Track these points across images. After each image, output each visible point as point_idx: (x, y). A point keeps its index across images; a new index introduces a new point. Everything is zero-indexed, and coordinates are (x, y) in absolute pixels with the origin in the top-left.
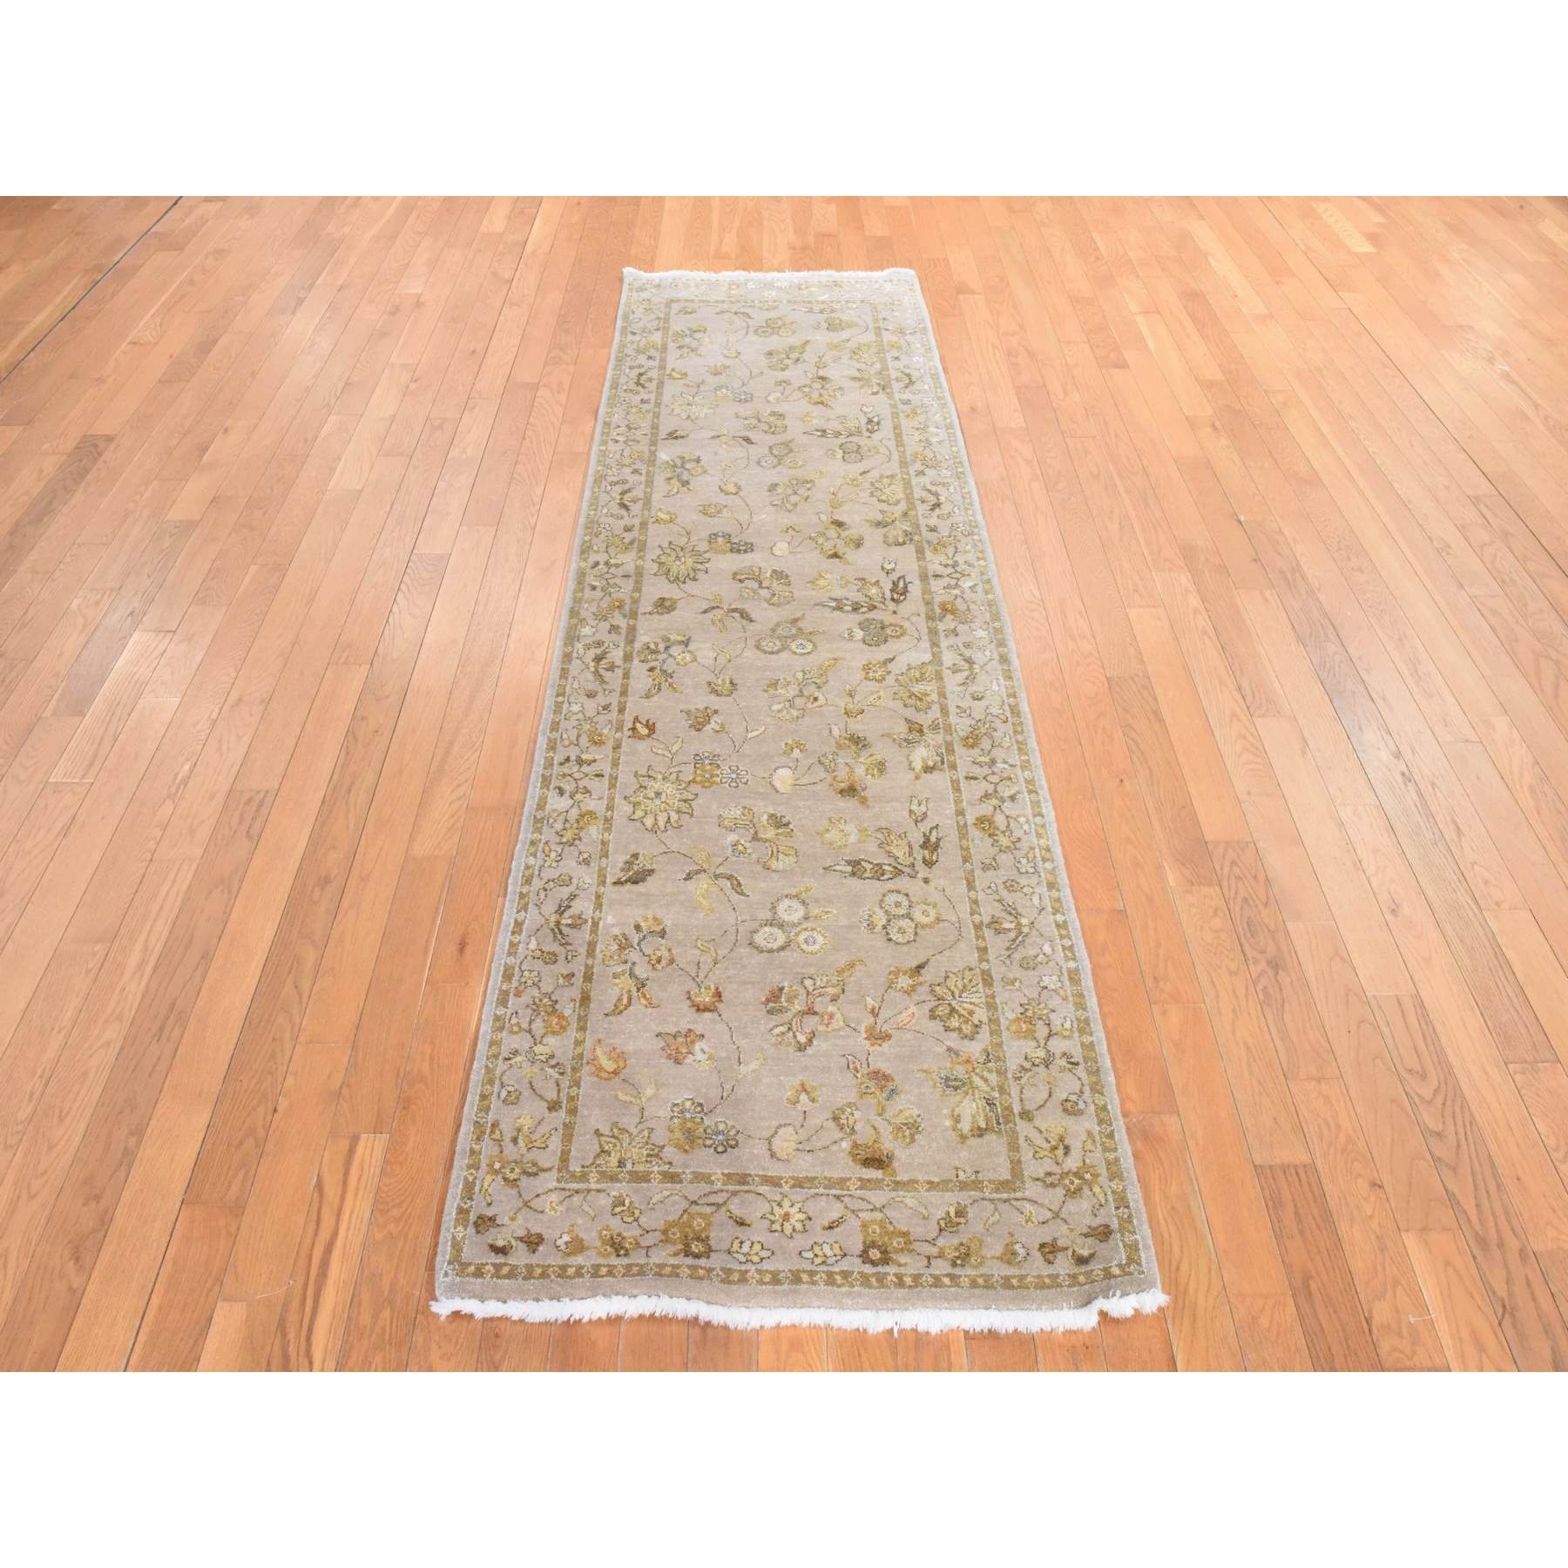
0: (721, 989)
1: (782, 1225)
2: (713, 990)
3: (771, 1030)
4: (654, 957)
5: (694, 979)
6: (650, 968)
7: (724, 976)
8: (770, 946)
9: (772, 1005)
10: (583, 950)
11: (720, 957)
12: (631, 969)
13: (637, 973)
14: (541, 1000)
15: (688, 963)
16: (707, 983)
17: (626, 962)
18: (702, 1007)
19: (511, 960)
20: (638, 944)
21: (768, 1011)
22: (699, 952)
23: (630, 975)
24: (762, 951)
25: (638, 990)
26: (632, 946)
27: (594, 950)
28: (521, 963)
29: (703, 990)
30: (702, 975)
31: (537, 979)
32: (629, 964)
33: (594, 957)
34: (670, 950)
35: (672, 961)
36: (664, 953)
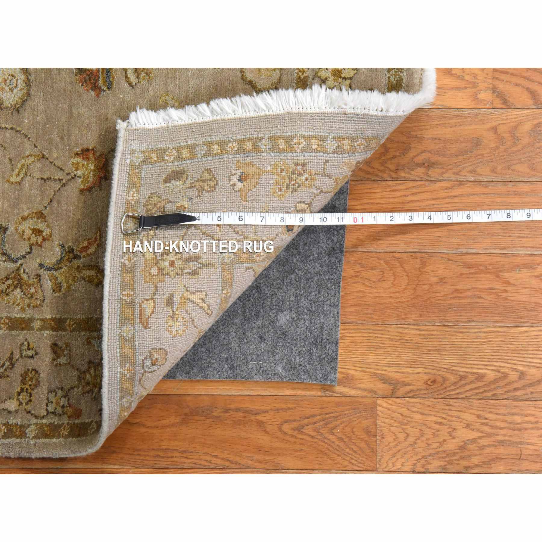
0: (78, 150)
1: (345, 78)
2: (79, 160)
3: (130, 85)
4: (34, 239)
5: (64, 185)
6: (46, 244)
7: (61, 146)
8: (20, 83)
9: (100, 83)
10: (21, 336)
11: (35, 151)
12: (49, 269)
13: (54, 260)
14: (88, 384)
15: (43, 193)
16: (69, 167)
17: (39, 276)
18: (102, 174)
19: (31, 431)
20: (14, 261)
21: (109, 88)
22: (28, 178)
23: (56, 270)
24: (29, 94)
25: (76, 257)
26: (18, 269)
27: (22, 321)
28: (36, 417)
29: (79, 173)
30: (59, 175)
31: (60, 393)
32: (42, 272)
33: (31, 320)
34: (24, 219)
35: (40, 215)
36: (26, 227)
